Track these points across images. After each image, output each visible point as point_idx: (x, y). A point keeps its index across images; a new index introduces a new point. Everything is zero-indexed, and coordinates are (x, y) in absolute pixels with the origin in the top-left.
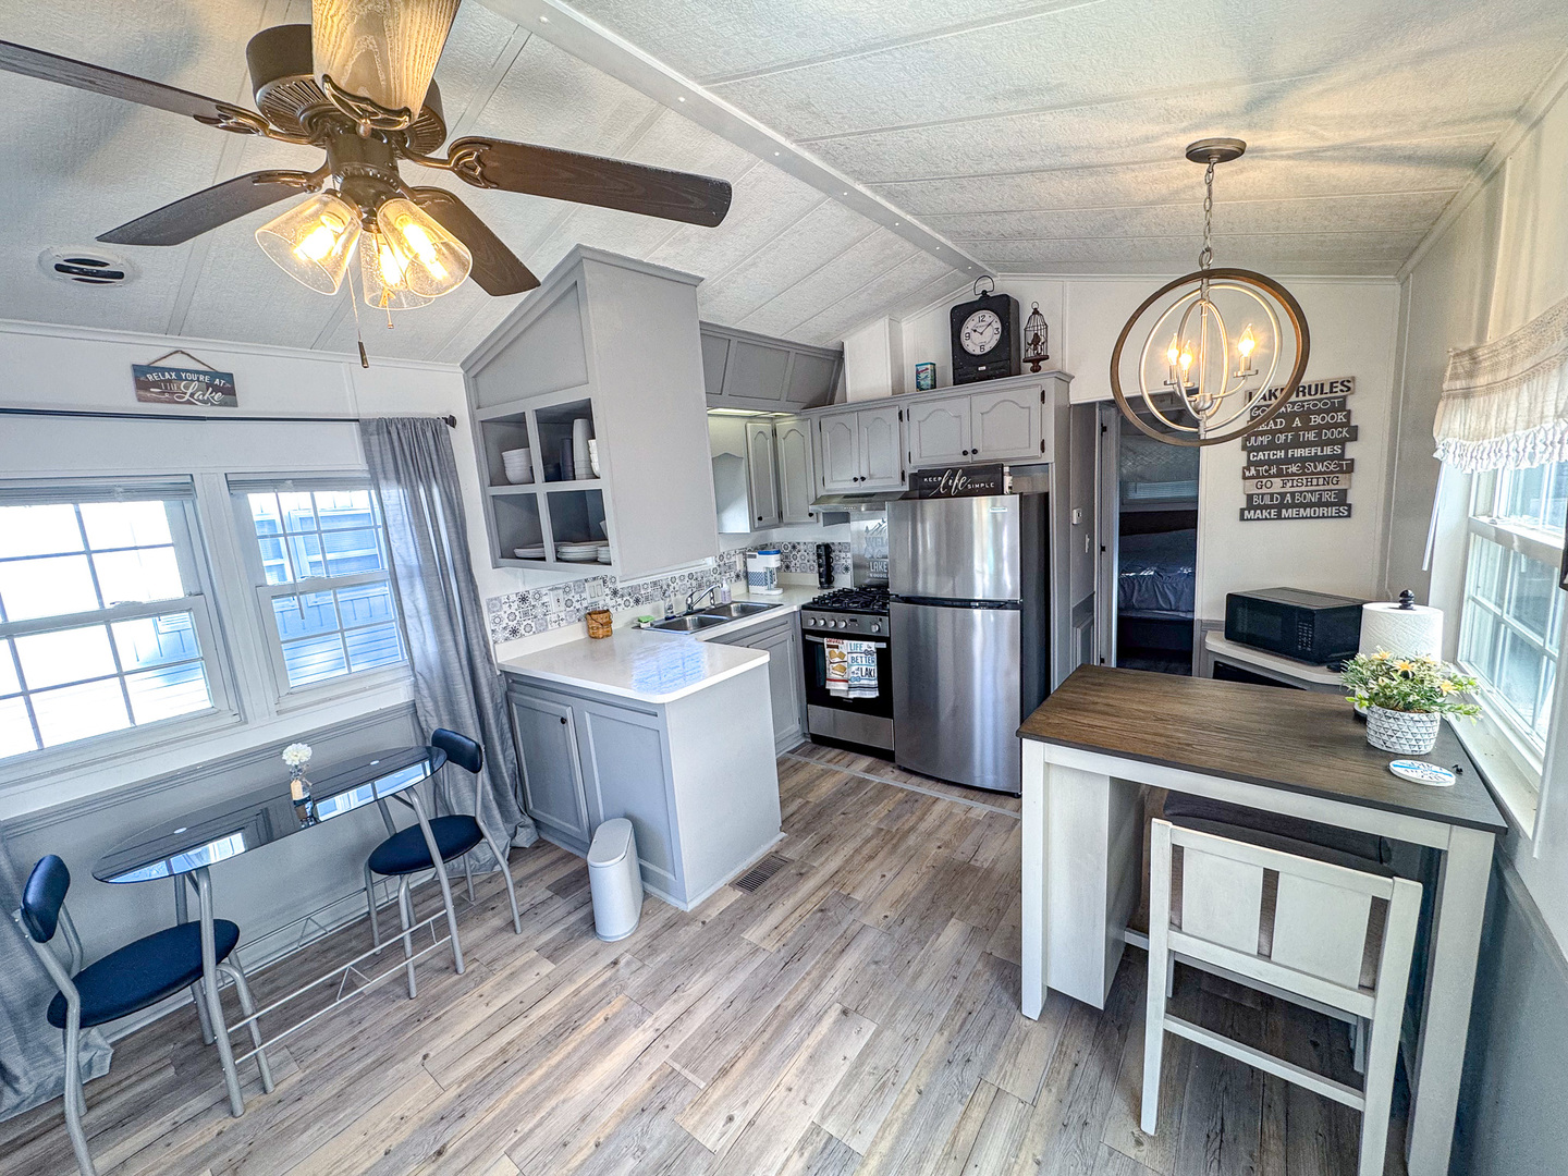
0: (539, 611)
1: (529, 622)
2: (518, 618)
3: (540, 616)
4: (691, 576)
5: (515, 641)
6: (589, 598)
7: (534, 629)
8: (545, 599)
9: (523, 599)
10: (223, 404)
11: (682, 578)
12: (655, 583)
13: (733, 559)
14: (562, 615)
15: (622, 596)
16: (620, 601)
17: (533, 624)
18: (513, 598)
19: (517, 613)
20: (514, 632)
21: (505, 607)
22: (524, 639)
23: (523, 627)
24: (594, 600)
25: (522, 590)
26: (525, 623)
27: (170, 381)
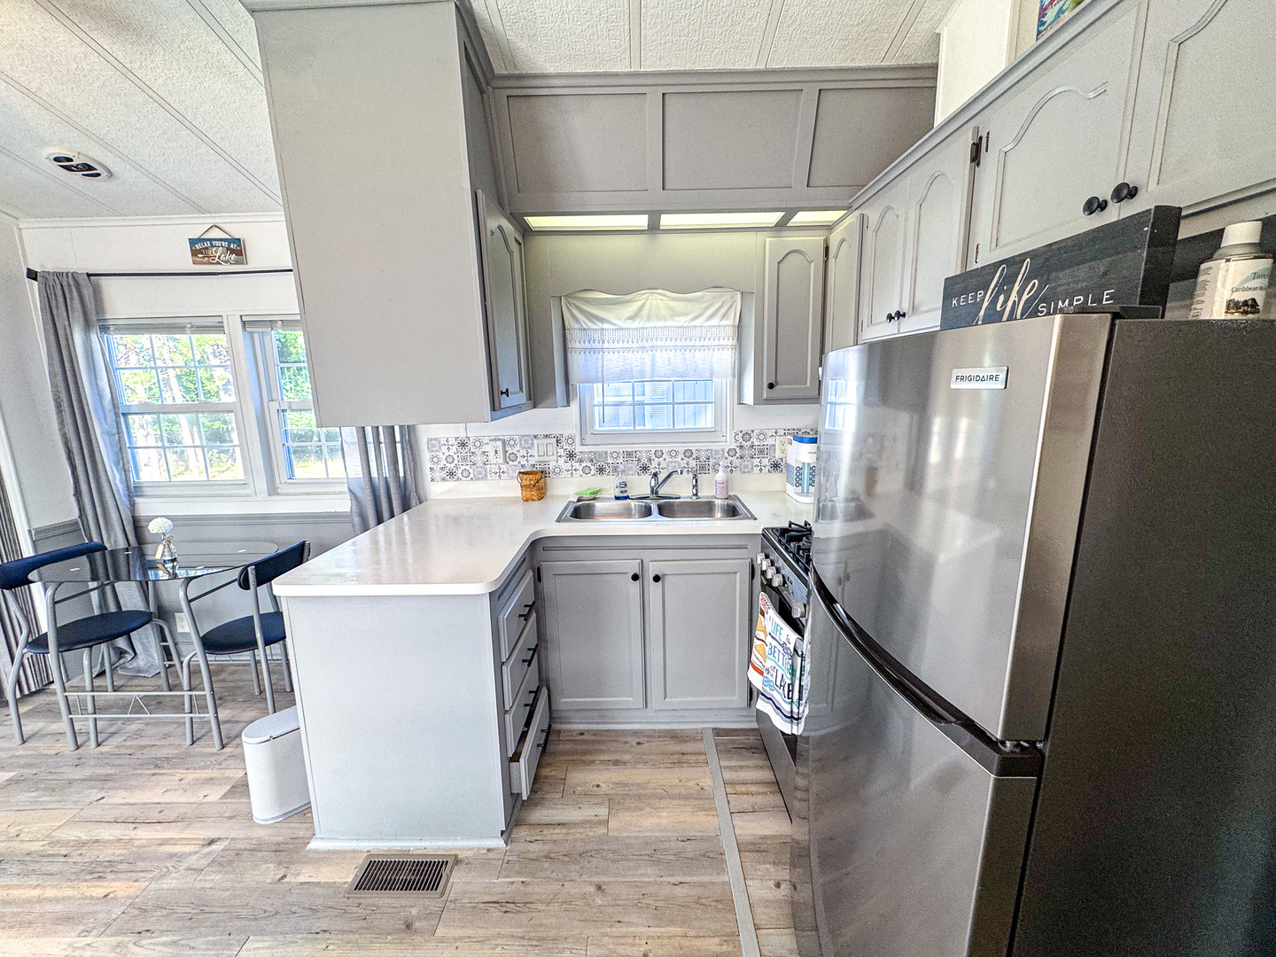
0: (479, 459)
1: (468, 468)
2: (456, 462)
3: (480, 464)
4: (688, 454)
5: (450, 484)
6: (536, 456)
7: (472, 476)
8: (486, 448)
9: (463, 444)
10: (237, 263)
11: (671, 453)
12: (629, 454)
13: (770, 441)
14: (504, 468)
15: (581, 461)
16: (577, 465)
17: (471, 471)
18: (452, 441)
19: (455, 457)
20: (451, 474)
21: (444, 449)
22: (461, 482)
23: (460, 471)
24: (542, 459)
25: (462, 435)
26: (463, 468)
27: (207, 248)
